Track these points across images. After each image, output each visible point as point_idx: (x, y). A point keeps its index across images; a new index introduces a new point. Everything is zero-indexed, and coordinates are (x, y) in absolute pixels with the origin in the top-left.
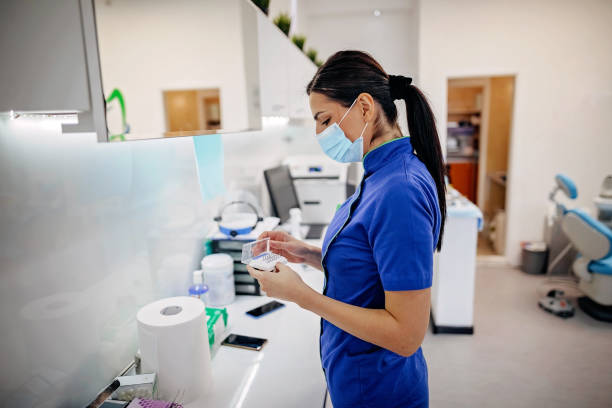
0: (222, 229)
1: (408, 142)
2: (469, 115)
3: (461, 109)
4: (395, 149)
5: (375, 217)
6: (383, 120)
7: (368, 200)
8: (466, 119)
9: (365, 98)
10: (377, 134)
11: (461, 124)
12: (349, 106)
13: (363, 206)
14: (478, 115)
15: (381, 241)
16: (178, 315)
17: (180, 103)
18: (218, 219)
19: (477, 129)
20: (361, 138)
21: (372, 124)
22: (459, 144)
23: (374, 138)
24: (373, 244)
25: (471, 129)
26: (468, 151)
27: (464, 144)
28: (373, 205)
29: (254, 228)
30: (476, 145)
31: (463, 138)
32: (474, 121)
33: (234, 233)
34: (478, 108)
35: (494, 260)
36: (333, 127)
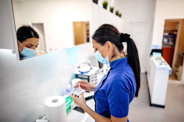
0: (79, 71)
1: (126, 59)
2: (173, 31)
3: (170, 29)
4: (120, 62)
5: (108, 88)
6: (117, 50)
7: (109, 80)
8: (172, 32)
9: (109, 43)
10: (114, 56)
11: (170, 34)
12: (103, 45)
13: (106, 82)
14: (176, 31)
15: (110, 97)
16: (57, 103)
17: (79, 25)
18: (79, 67)
19: (176, 36)
20: (108, 57)
21: (112, 52)
22: (168, 41)
23: (112, 57)
24: (108, 97)
25: (173, 36)
26: (171, 43)
27: (170, 41)
28: (108, 84)
29: (89, 72)
30: (174, 42)
31: (170, 39)
32: (175, 33)
33: (82, 73)
34: (176, 29)
35: (176, 82)
36: (98, 52)
